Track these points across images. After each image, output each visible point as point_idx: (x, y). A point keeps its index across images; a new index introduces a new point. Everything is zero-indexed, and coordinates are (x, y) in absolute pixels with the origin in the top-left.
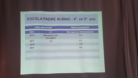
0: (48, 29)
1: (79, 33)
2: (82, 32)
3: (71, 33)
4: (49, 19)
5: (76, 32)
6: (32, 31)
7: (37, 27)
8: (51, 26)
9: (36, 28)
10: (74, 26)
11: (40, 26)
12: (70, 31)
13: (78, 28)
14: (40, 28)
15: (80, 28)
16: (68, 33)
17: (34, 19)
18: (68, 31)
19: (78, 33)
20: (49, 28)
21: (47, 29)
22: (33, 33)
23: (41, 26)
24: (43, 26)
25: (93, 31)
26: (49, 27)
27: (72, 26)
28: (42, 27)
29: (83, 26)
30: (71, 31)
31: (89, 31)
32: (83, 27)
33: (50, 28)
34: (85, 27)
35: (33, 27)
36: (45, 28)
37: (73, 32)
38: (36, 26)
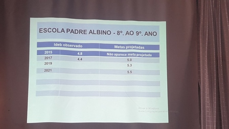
0: (75, 48)
1: (127, 56)
2: (132, 54)
3: (114, 56)
4: (77, 32)
5: (122, 55)
6: (48, 50)
7: (57, 45)
8: (81, 44)
9: (55, 46)
10: (119, 45)
11: (63, 43)
12: (112, 52)
13: (125, 49)
14: (62, 46)
15: (130, 49)
16: (108, 56)
17: (51, 30)
18: (108, 52)
19: (125, 56)
20: (77, 46)
21: (73, 47)
22: (50, 54)
23: (65, 43)
24: (68, 43)
25: (150, 53)
26: (78, 44)
27: (116, 45)
28: (66, 45)
29: (134, 45)
30: (114, 53)
31: (144, 53)
32: (134, 47)
33: (79, 46)
34: (137, 48)
35: (51, 44)
36: (71, 46)
37: (117, 54)
38: (56, 43)
